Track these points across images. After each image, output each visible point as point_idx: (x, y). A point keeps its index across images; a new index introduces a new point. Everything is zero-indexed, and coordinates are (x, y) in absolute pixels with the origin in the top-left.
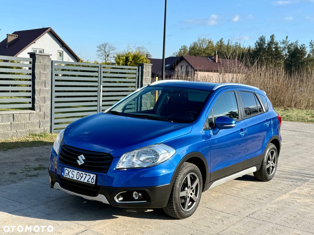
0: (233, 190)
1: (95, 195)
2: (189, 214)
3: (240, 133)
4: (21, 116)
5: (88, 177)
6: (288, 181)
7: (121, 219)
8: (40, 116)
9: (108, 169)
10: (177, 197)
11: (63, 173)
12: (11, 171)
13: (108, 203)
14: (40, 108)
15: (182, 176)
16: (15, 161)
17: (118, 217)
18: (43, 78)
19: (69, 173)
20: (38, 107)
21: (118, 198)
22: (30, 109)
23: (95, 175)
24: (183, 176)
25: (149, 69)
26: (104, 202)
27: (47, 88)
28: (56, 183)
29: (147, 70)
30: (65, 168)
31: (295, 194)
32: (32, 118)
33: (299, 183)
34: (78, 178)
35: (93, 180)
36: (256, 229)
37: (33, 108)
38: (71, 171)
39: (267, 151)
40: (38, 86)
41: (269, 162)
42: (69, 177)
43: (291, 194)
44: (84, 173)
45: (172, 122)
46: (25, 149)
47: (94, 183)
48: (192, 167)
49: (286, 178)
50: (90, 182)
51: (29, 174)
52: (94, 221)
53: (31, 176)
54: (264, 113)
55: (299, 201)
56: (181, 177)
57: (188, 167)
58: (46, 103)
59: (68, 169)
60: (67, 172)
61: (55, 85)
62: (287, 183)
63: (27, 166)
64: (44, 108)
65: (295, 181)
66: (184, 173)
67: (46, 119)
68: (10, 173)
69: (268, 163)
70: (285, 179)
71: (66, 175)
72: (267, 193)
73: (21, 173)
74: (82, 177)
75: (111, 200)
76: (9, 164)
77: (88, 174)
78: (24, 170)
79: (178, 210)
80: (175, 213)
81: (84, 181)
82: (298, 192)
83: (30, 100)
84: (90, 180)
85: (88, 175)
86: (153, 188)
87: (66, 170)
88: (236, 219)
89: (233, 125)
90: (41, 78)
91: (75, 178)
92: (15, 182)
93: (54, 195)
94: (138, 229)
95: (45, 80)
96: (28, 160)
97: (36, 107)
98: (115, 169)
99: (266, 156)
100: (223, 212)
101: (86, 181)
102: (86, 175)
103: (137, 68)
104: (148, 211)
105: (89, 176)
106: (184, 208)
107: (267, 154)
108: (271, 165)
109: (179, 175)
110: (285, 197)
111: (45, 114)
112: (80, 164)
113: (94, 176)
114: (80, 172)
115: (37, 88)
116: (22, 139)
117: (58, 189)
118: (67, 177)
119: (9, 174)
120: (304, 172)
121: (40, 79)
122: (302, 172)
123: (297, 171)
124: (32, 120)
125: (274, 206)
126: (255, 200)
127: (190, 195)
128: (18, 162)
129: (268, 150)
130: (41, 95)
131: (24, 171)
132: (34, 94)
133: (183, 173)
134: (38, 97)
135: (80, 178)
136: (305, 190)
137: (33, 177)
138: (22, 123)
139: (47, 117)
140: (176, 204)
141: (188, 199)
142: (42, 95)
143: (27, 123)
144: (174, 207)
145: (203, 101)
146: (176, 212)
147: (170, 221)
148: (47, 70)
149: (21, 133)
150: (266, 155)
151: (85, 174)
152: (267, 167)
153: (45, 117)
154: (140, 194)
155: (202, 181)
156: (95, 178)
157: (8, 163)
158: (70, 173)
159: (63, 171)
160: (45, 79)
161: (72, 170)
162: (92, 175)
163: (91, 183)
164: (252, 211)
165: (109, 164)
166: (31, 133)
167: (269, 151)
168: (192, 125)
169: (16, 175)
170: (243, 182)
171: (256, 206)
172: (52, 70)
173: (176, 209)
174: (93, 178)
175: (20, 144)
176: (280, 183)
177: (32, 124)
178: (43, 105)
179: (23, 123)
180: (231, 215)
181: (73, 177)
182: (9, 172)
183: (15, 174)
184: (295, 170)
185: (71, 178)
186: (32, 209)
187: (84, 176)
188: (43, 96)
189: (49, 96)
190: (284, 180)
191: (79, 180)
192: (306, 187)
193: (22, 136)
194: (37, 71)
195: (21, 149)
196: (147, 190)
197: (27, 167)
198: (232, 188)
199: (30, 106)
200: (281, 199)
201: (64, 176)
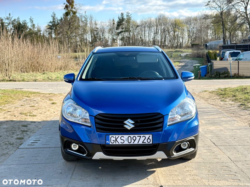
1: (153, 153)
5: (142, 139)
9: (162, 127)
11: (107, 142)
19: (116, 139)
23: (151, 135)
28: (98, 153)
30: (110, 136)
34: (130, 141)
38: (119, 138)
42: (117, 143)
44: (136, 136)
47: (151, 143)
50: (145, 143)
59: (114, 136)
60: (113, 139)
71: (112, 142)
74: (135, 140)
77: (142, 136)
81: (139, 143)
84: (146, 141)
85: (143, 137)
87: (112, 137)
91: (126, 143)
98: (167, 126)
101: (141, 142)
102: (140, 136)
112: (129, 128)
113: (150, 136)
114: (132, 136)
118: (115, 143)
135: (133, 141)
151: (138, 136)
156: (151, 138)
158: (119, 140)
159: (107, 139)
161: (120, 136)
162: (147, 136)
163: (147, 143)
174: (148, 139)
181: (123, 142)
185: (121, 143)
187: (138, 138)
191: (132, 143)
201: (110, 143)
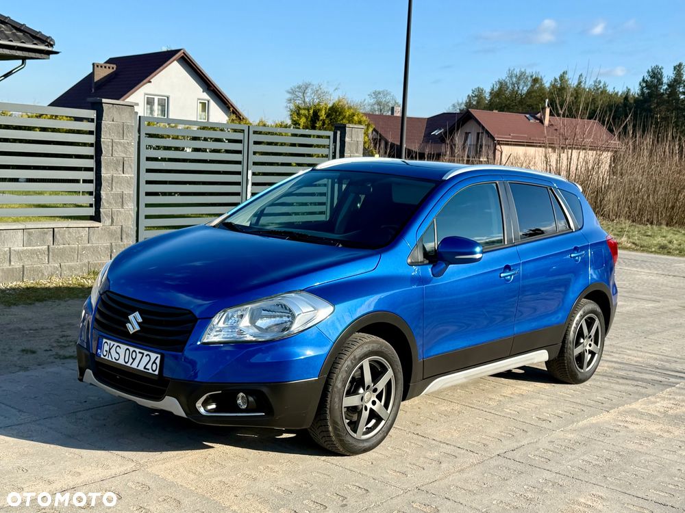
0: (490, 399)
1: (158, 397)
2: (366, 445)
3: (502, 275)
4: (69, 232)
5: (146, 359)
6: (628, 384)
7: (220, 451)
8: (111, 234)
9: (185, 343)
10: (337, 407)
11: (99, 351)
12: (28, 346)
13: (184, 415)
14: (112, 217)
15: (349, 363)
16: (40, 325)
17: (213, 447)
18: (119, 154)
19: (110, 349)
20: (107, 216)
21: (205, 404)
22: (91, 218)
23: (159, 356)
24: (352, 363)
25: (358, 137)
26: (176, 413)
27: (127, 175)
28: (88, 370)
29: (354, 138)
30: (105, 340)
31: (632, 412)
32: (93, 239)
33: (650, 390)
34: (126, 360)
35: (154, 365)
36: (508, 482)
37: (97, 217)
38: (115, 346)
39: (577, 318)
40: (107, 170)
41: (582, 341)
42: (110, 359)
43: (620, 413)
44: (138, 350)
45: (340, 246)
46: (70, 302)
47: (157, 373)
48: (375, 345)
49: (623, 378)
50: (148, 369)
51: (62, 352)
52: (159, 453)
53: (65, 358)
54: (573, 232)
55: (632, 427)
56: (346, 364)
57: (366, 343)
58: (126, 207)
59: (109, 342)
60: (106, 347)
61: (146, 169)
62: (623, 388)
63: (64, 336)
64: (120, 218)
65: (644, 384)
66: (355, 357)
67: (124, 240)
68: (23, 351)
69: (577, 343)
70: (621, 381)
71: (105, 353)
72: (566, 409)
73: (46, 350)
74: (134, 359)
75: (190, 408)
76: (27, 332)
77: (146, 353)
78: (55, 344)
79: (338, 435)
80: (331, 442)
81: (139, 368)
82: (640, 409)
83: (92, 200)
84: (149, 366)
85: (146, 356)
86: (278, 386)
87: (106, 344)
88: (473, 459)
89: (478, 256)
90: (115, 154)
91: (121, 361)
92: (26, 369)
93: (96, 398)
94: (248, 472)
95: (123, 158)
96: (69, 324)
97: (102, 215)
98: (199, 343)
99: (573, 328)
100: (447, 444)
101: (141, 368)
102: (143, 354)
103: (331, 134)
104: (285, 436)
105: (148, 357)
106: (355, 431)
107: (577, 324)
108: (588, 348)
109: (343, 361)
110: (604, 418)
111: (124, 229)
112: (131, 331)
113: (157, 357)
114: (132, 349)
115: (105, 174)
116: (70, 282)
117: (91, 384)
118: (106, 358)
119: (19, 353)
120: (674, 366)
121: (112, 156)
122: (667, 365)
123: (657, 364)
124: (95, 242)
125: (570, 436)
126: (533, 422)
127: (369, 405)
128: (47, 328)
129: (579, 315)
130: (114, 190)
131: (53, 347)
132: (98, 188)
133: (352, 357)
134: (107, 194)
135: (131, 360)
136: (658, 404)
137: (69, 360)
138: (72, 248)
139: (126, 237)
140: (335, 423)
141: (365, 414)
142: (117, 190)
143: (84, 248)
144: (330, 429)
145: (417, 202)
146: (334, 438)
147: (324, 458)
148: (127, 137)
149: (70, 268)
150: (574, 325)
151: (139, 352)
152: (577, 351)
153: (124, 237)
154: (251, 399)
155: (401, 376)
156: (158, 361)
157: (25, 330)
158: (113, 351)
159: (99, 346)
160: (124, 156)
161: (116, 344)
162: (154, 356)
163: (151, 371)
164: (515, 445)
165: (189, 332)
166: (93, 270)
167: (582, 317)
168: (380, 253)
169: (34, 355)
170: (521, 384)
171: (529, 433)
172: (139, 137)
173: (335, 433)
174: (154, 362)
175: (65, 291)
176: (606, 388)
177: (95, 251)
178: (119, 211)
179: (75, 249)
180: (463, 451)
181: (117, 358)
182: (21, 348)
183: (33, 352)
184: (652, 362)
185: (114, 360)
186: (39, 424)
187: (139, 356)
188: (119, 191)
189: (133, 191)
190: (618, 383)
191: (128, 365)
192: (664, 399)
193: (71, 276)
194: (105, 139)
195: (62, 302)
196: (265, 390)
197: (62, 340)
198: (490, 396)
199: (91, 211)
200: (594, 422)
201: (102, 356)
